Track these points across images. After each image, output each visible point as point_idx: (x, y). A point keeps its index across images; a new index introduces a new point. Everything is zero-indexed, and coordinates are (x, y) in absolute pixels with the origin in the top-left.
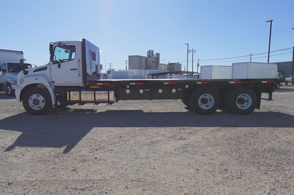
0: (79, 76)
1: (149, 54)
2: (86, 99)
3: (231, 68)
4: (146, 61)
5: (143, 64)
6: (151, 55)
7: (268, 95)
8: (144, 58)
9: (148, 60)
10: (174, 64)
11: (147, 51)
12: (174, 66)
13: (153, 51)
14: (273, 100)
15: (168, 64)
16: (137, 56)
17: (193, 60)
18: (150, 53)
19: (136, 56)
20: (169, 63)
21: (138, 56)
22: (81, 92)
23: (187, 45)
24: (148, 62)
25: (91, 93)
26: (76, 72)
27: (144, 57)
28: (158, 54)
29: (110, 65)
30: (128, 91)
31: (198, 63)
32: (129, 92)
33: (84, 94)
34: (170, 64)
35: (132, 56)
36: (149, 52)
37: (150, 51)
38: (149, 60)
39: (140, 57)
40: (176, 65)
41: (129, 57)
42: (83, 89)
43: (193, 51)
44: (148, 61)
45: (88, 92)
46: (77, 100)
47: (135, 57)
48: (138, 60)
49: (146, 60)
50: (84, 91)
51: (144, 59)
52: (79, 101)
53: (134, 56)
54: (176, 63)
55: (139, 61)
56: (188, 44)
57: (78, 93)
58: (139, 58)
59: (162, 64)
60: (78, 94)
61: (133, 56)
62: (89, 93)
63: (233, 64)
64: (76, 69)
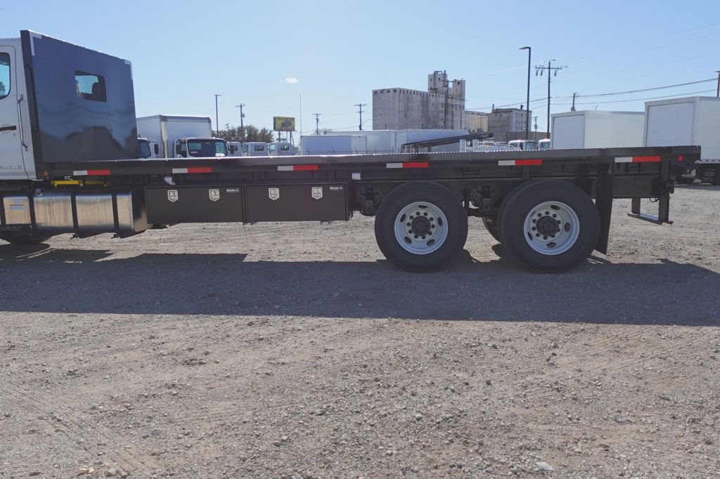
0: (24, 148)
1: (435, 83)
2: (49, 221)
3: (643, 118)
4: (423, 106)
5: (416, 114)
6: (439, 85)
7: (656, 205)
8: (419, 96)
9: (431, 102)
10: (510, 111)
11: (429, 76)
12: (508, 118)
13: (445, 75)
14: (671, 223)
15: (490, 111)
16: (398, 91)
17: (549, 98)
18: (438, 80)
19: (395, 90)
20: (493, 109)
21: (400, 91)
22: (35, 199)
23: (528, 50)
24: (431, 108)
25: (64, 201)
26: (15, 135)
27: (417, 92)
28: (460, 84)
29: (317, 120)
30: (173, 196)
31: (572, 106)
32: (176, 198)
33: (44, 203)
34: (497, 112)
35: (382, 91)
36: (435, 78)
37: (436, 73)
38: (432, 100)
39: (406, 95)
40: (515, 115)
41: (375, 93)
42: (38, 190)
43: (549, 68)
44: (430, 105)
45: (54, 198)
46: (23, 222)
47: (392, 92)
48: (399, 102)
49: (422, 101)
50: (44, 195)
51: (418, 99)
52: (27, 225)
53: (388, 91)
54: (515, 109)
55: (402, 104)
56: (530, 48)
57: (24, 200)
58: (402, 95)
59: (473, 113)
60: (27, 204)
61: (385, 92)
62: (57, 201)
63: (649, 106)
64: (14, 128)
